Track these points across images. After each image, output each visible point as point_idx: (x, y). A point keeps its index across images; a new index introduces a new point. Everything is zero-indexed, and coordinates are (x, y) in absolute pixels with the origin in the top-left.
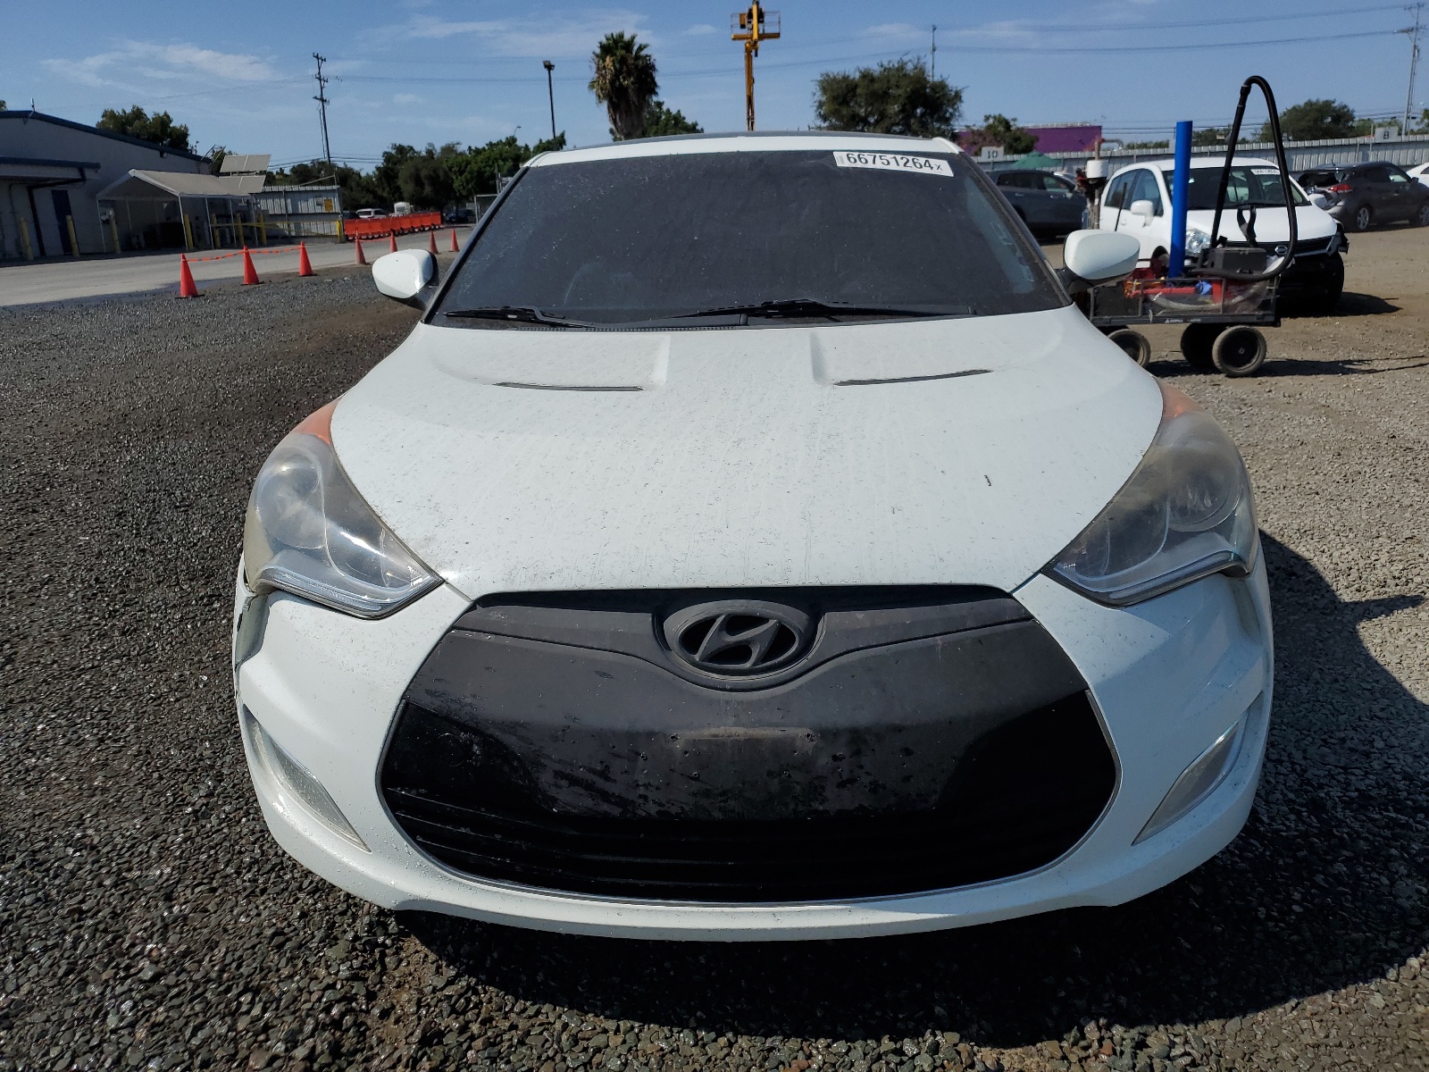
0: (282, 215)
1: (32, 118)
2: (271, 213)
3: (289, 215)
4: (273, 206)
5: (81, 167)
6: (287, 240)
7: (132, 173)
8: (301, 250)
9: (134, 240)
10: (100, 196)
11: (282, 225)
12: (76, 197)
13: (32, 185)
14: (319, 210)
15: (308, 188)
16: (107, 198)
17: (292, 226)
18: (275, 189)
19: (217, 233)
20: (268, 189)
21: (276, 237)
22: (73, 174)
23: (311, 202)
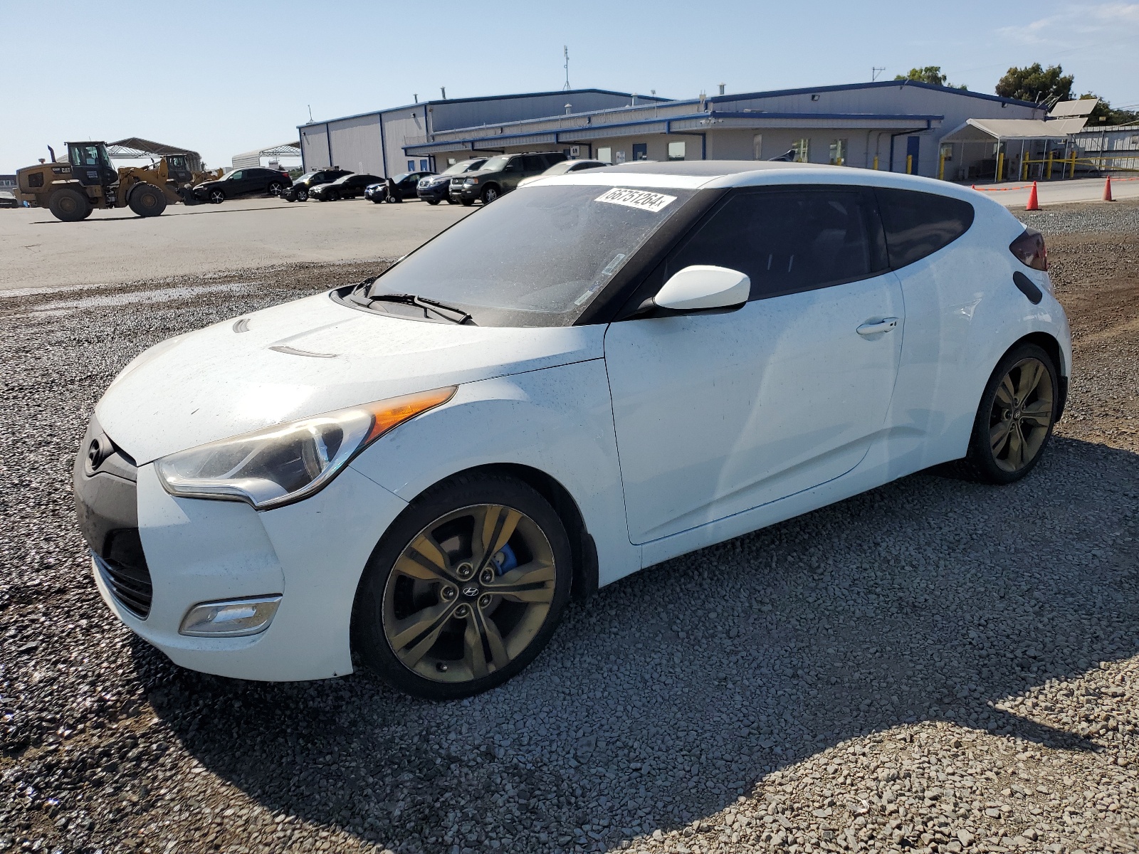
0: (1097, 152)
1: (907, 85)
2: (1087, 150)
3: (1103, 152)
4: (1089, 144)
5: (928, 119)
6: (1096, 174)
7: (970, 121)
8: (1106, 184)
9: (961, 173)
10: (943, 140)
11: (1095, 162)
12: (925, 141)
13: (895, 133)
14: (1133, 147)
15: (1128, 128)
16: (947, 141)
17: (1104, 162)
18: (1096, 129)
19: (1027, 167)
20: (1090, 129)
21: (1086, 171)
22: (923, 124)
23: (1127, 140)
